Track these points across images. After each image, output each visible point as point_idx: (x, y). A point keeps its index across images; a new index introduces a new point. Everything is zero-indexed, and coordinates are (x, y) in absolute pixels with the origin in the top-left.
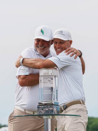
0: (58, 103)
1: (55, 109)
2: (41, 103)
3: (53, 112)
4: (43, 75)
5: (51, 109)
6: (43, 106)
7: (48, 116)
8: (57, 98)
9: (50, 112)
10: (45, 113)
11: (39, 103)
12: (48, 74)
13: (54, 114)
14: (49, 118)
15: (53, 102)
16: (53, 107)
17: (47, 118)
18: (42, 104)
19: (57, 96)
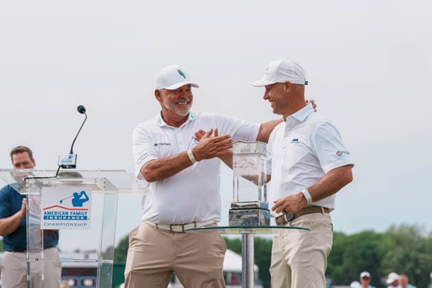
0: (267, 205)
1: (261, 217)
2: (236, 206)
3: (258, 221)
4: (240, 152)
5: (255, 216)
6: (239, 211)
7: (249, 229)
8: (265, 195)
9: (253, 221)
10: (242, 224)
11: (232, 205)
12: (249, 151)
13: (259, 225)
14: (249, 232)
15: (259, 204)
16: (257, 213)
17: (247, 232)
18: (238, 206)
19: (265, 191)
